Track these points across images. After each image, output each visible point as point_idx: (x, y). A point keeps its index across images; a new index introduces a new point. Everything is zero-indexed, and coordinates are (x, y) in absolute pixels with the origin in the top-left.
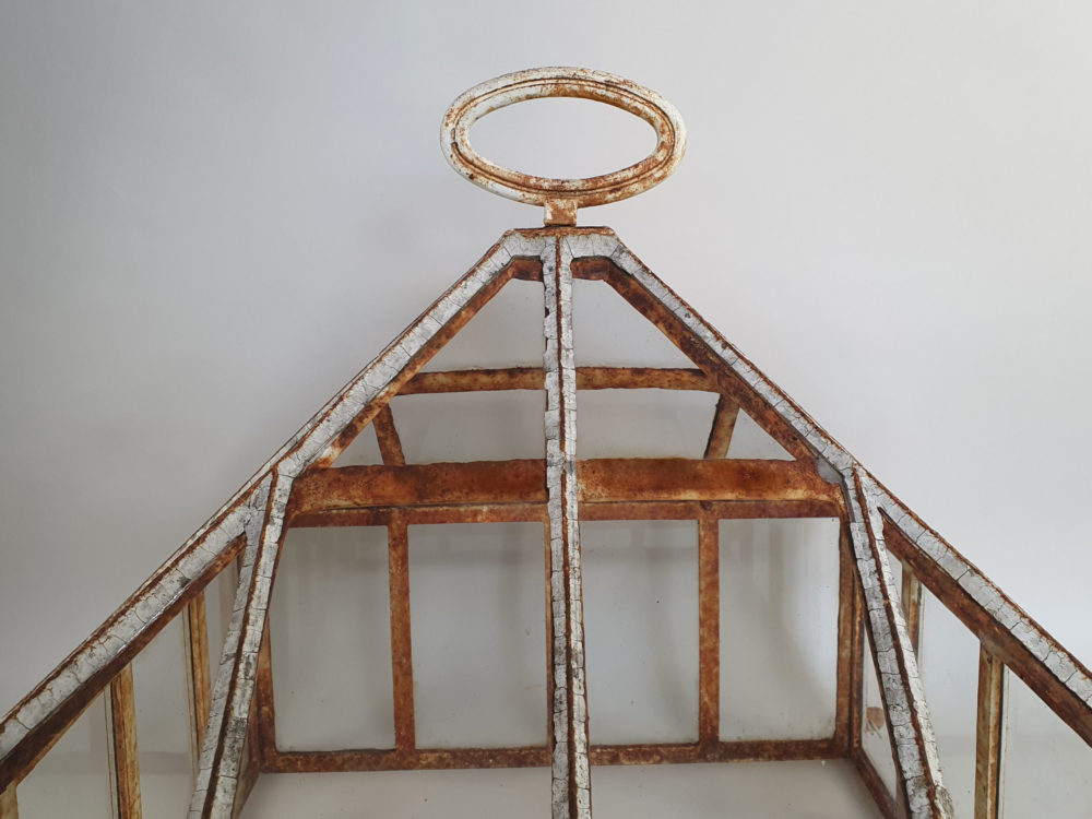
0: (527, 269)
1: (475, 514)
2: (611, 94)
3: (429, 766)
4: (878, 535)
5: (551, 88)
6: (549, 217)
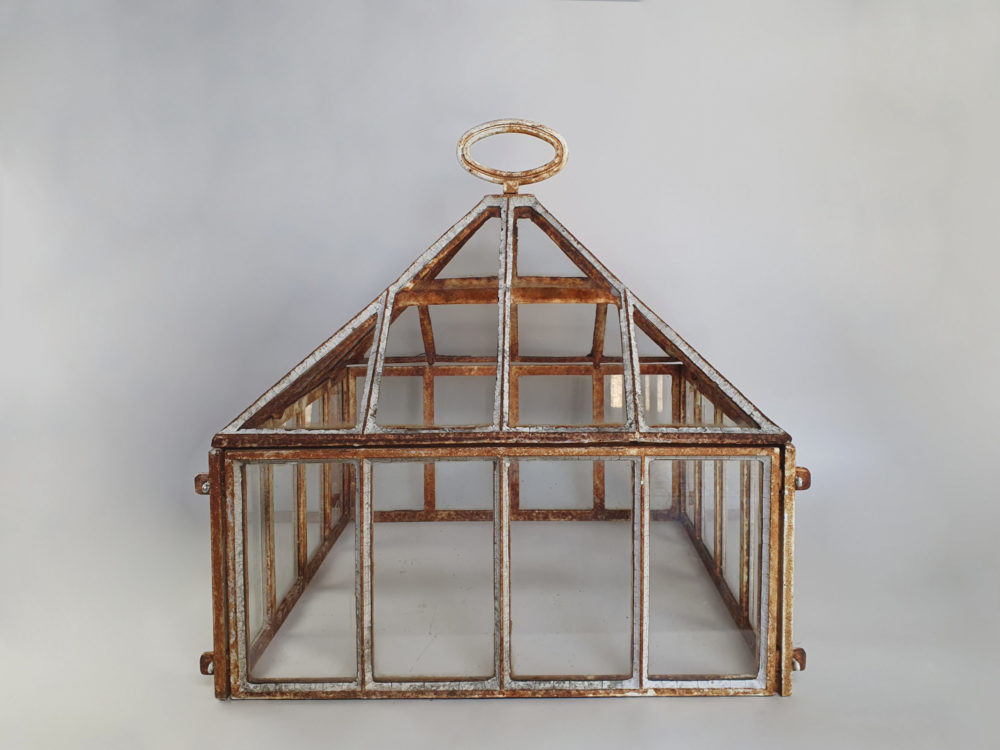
0: (494, 212)
1: (471, 370)
2: (534, 132)
3: (442, 519)
5: (507, 129)
6: (505, 189)
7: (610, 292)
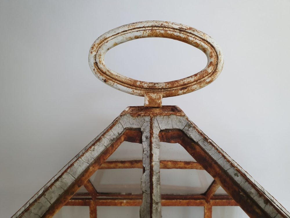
0: (133, 136)
1: (121, 203)
2: (183, 35)
5: (148, 32)
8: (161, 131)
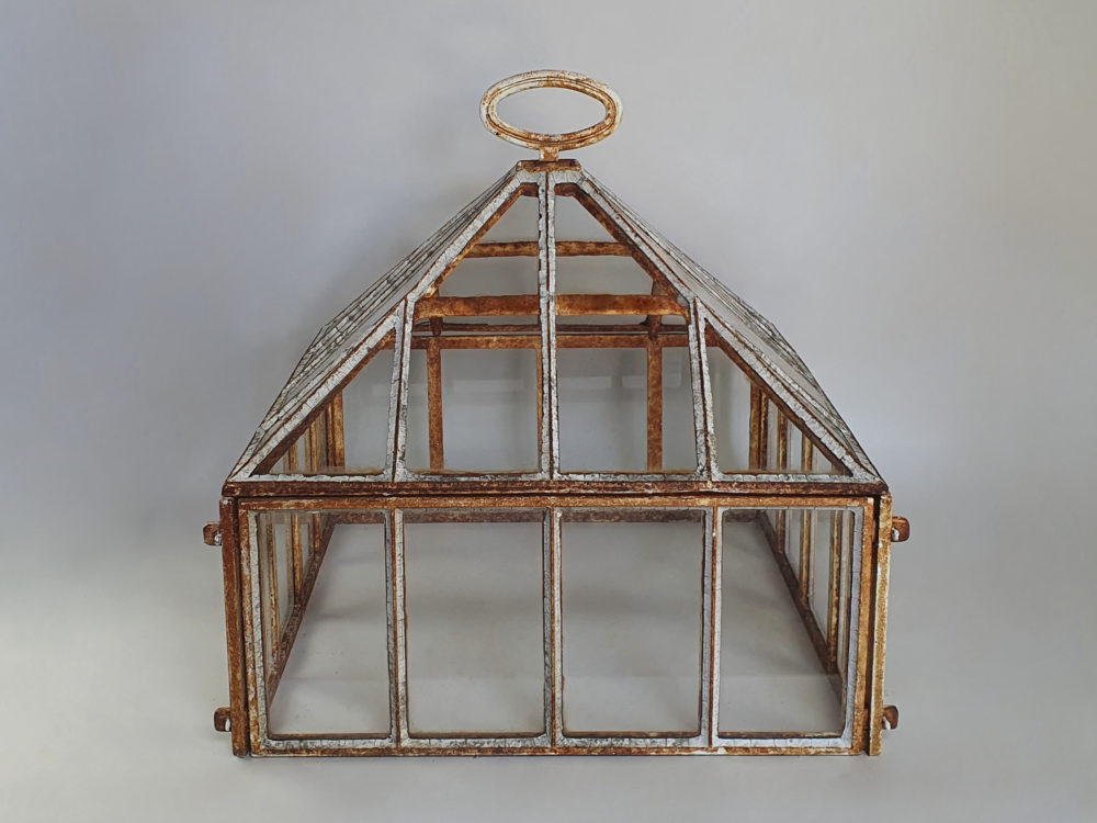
0: (530, 190)
1: (488, 342)
2: (580, 86)
4: (702, 330)
5: (544, 83)
6: (542, 157)
7: (676, 301)
8: (557, 185)
